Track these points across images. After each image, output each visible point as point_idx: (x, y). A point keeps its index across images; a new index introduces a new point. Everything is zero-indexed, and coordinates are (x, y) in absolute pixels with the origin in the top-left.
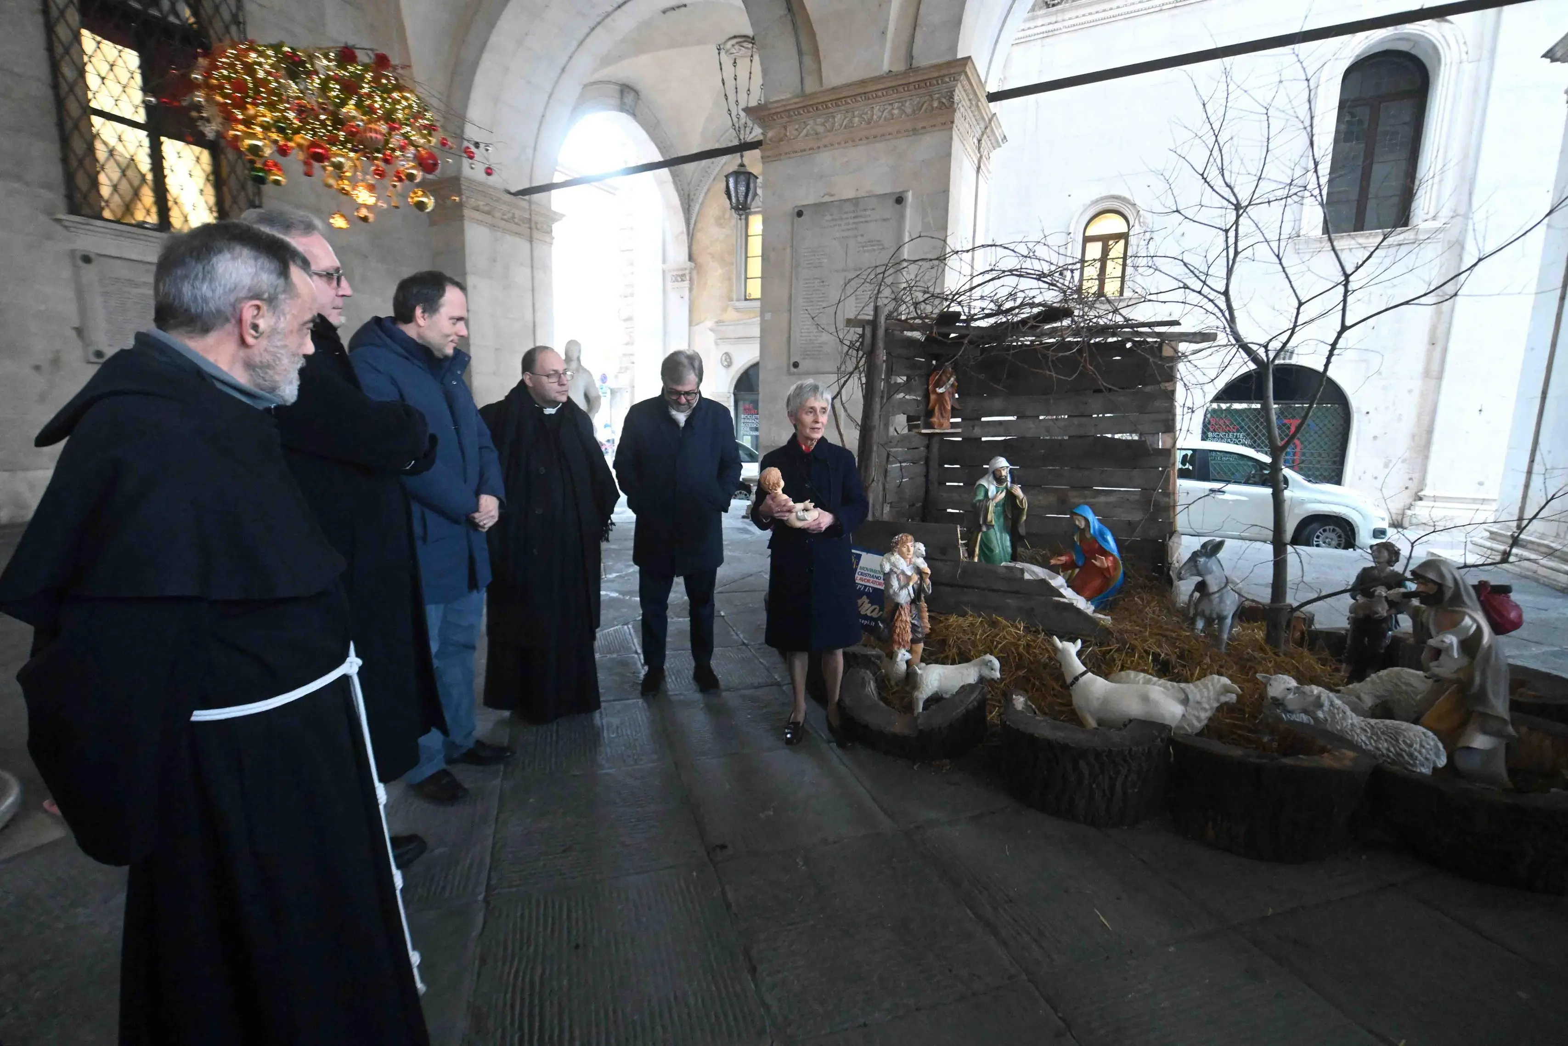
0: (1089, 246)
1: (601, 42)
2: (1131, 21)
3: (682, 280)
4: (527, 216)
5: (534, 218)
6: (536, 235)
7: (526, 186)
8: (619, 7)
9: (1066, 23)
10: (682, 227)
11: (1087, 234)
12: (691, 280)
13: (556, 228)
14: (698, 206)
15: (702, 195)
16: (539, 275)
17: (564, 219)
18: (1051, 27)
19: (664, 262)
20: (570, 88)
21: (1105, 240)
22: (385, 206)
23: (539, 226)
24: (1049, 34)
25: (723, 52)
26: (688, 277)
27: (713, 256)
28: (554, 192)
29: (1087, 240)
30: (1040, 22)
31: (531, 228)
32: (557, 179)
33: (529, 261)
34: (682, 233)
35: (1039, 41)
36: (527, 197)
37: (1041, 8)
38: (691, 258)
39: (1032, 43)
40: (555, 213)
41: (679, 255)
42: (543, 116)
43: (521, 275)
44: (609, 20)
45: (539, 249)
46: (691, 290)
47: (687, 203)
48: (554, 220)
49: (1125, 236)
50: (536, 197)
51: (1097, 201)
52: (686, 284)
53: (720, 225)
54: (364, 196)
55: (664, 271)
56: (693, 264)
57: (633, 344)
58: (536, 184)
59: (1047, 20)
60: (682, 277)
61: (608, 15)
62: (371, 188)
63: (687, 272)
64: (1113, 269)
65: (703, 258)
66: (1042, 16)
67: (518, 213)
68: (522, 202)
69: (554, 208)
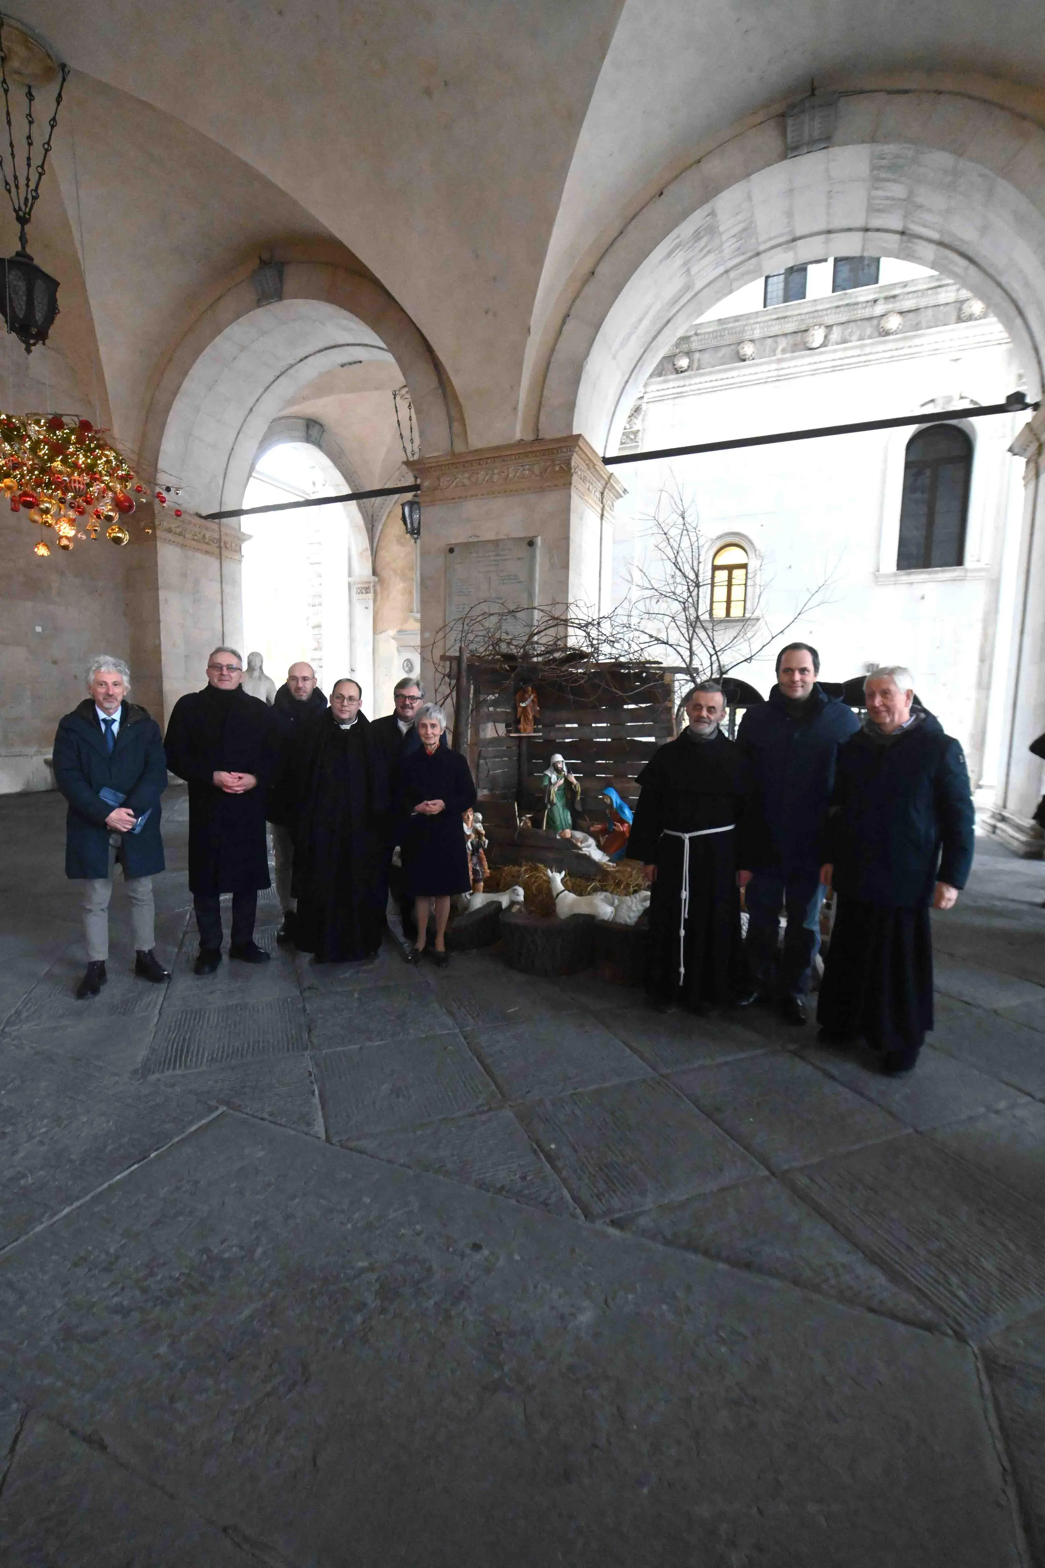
0: (717, 573)
1: (285, 388)
2: (744, 388)
3: (367, 593)
4: (216, 536)
5: (224, 538)
6: (225, 553)
7: (215, 510)
8: (301, 360)
9: (693, 387)
10: (366, 544)
11: (716, 563)
12: (375, 592)
13: (245, 547)
14: (380, 527)
15: (384, 518)
16: (227, 589)
17: (252, 539)
18: (680, 390)
19: (350, 575)
20: (258, 425)
21: (730, 568)
22: (84, 537)
23: (228, 546)
24: (680, 395)
25: (398, 398)
26: (372, 591)
27: (395, 571)
28: (243, 518)
29: (715, 568)
30: (671, 385)
31: (220, 548)
32: (245, 507)
33: (219, 579)
34: (367, 549)
35: (671, 402)
36: (217, 521)
37: (672, 373)
38: (375, 573)
39: (666, 402)
40: (244, 534)
41: (363, 569)
42: (232, 449)
43: (211, 589)
44: (291, 371)
45: (228, 566)
46: (375, 601)
47: (371, 524)
48: (243, 540)
49: (744, 566)
50: (224, 521)
51: (720, 537)
52: (371, 596)
53: (403, 545)
54: (66, 530)
55: (349, 584)
56: (376, 579)
57: (321, 649)
58: (225, 509)
59: (676, 384)
60: (367, 590)
61: (292, 366)
62: (72, 522)
63: (371, 585)
64: (737, 593)
65: (385, 573)
66: (674, 380)
67: (208, 535)
68: (212, 524)
69: (243, 529)
